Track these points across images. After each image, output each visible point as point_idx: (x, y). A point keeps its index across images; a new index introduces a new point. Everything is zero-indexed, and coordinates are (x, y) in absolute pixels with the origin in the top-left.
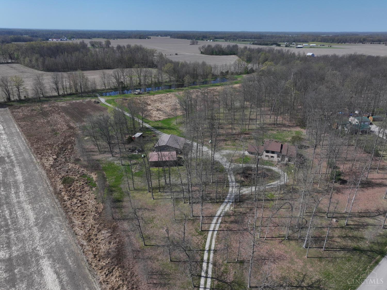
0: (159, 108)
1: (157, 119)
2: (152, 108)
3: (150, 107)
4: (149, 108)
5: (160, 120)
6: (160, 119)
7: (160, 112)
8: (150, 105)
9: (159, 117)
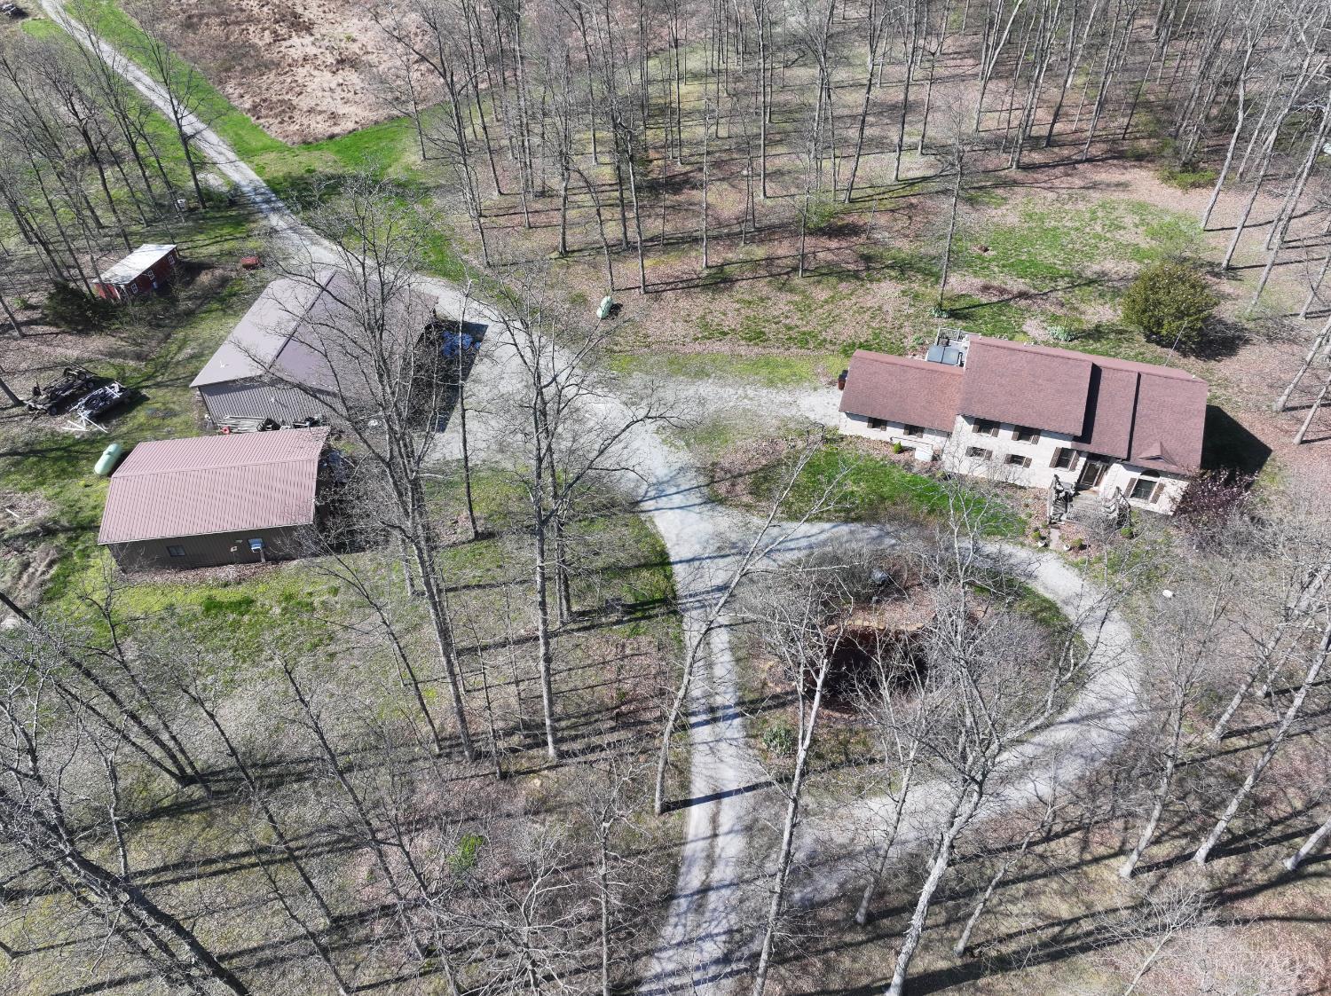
0: (355, 47)
1: (320, 126)
2: (311, 50)
3: (308, 39)
4: (300, 45)
5: (332, 137)
6: (337, 130)
7: (352, 77)
8: (309, 28)
9: (333, 116)
